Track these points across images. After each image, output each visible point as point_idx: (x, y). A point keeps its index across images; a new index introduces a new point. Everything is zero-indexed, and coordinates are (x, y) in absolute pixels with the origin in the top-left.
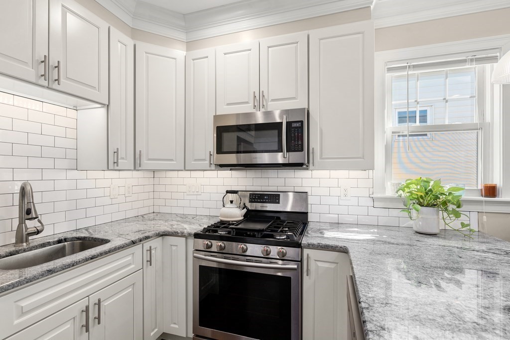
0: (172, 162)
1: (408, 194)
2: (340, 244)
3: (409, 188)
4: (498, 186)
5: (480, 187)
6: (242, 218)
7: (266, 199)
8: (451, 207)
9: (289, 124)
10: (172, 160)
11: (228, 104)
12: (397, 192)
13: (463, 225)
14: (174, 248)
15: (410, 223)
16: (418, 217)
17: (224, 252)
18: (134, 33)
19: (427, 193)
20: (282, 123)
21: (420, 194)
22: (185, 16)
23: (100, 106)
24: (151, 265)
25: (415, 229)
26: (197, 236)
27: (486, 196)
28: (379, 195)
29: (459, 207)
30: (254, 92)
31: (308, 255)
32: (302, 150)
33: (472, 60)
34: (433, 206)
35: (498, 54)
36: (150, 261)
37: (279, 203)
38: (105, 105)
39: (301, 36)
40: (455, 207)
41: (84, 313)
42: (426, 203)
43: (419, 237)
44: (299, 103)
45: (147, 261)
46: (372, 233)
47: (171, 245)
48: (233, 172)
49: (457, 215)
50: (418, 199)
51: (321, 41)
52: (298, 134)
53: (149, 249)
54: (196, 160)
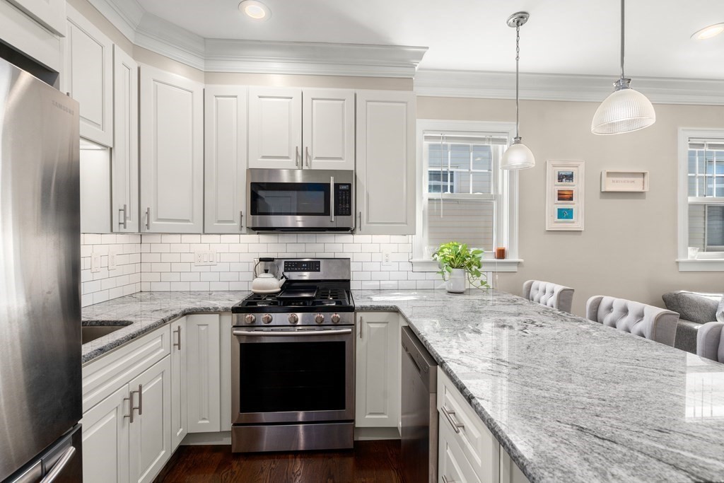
0: (189, 223)
1: (442, 258)
2: (391, 305)
3: (443, 252)
4: (506, 249)
5: (494, 251)
6: (279, 290)
7: (304, 267)
8: (474, 268)
9: (336, 186)
10: (188, 221)
11: (263, 157)
12: (433, 256)
13: (483, 283)
14: (203, 328)
15: (444, 284)
16: (450, 279)
17: (270, 324)
18: (137, 52)
19: (457, 256)
20: (330, 184)
21: (451, 257)
22: (205, 40)
23: (99, 147)
24: (179, 349)
25: (448, 289)
26: (235, 310)
27: (498, 258)
28: (418, 260)
29: (479, 268)
30: (297, 147)
31: (361, 318)
32: (350, 214)
33: (489, 139)
34: (461, 267)
35: (506, 137)
36: (179, 344)
37: (319, 271)
38: (106, 147)
39: (348, 93)
40: (477, 268)
41: (127, 401)
42: (456, 265)
43: (451, 295)
44: (345, 165)
45: (174, 345)
46: (412, 295)
47: (199, 325)
48: (261, 236)
49: (478, 274)
50: (450, 261)
51: (369, 103)
52: (346, 197)
53: (177, 330)
54: (219, 222)
